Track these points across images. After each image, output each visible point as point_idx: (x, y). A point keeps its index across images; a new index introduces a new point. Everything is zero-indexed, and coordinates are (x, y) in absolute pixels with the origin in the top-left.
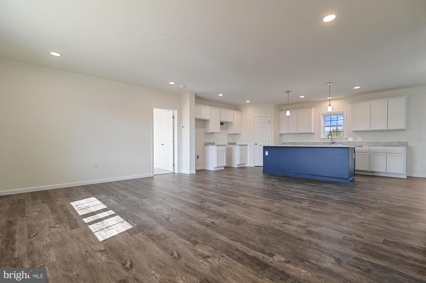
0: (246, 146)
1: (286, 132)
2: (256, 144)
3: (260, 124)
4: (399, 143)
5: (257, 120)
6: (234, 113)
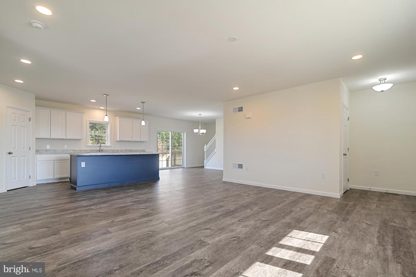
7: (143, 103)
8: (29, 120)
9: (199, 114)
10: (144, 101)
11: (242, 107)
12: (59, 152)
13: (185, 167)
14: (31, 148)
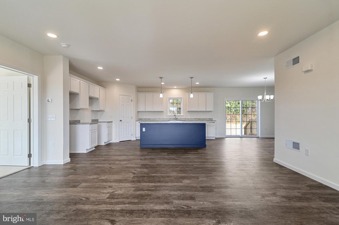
0: (111, 123)
1: (144, 110)
2: (121, 121)
3: (124, 102)
4: (209, 119)
5: (122, 98)
6: (100, 89)
7: (192, 78)
8: (131, 101)
9: (264, 78)
10: (192, 77)
11: (299, 57)
12: (151, 120)
13: (260, 137)
14: (133, 118)
